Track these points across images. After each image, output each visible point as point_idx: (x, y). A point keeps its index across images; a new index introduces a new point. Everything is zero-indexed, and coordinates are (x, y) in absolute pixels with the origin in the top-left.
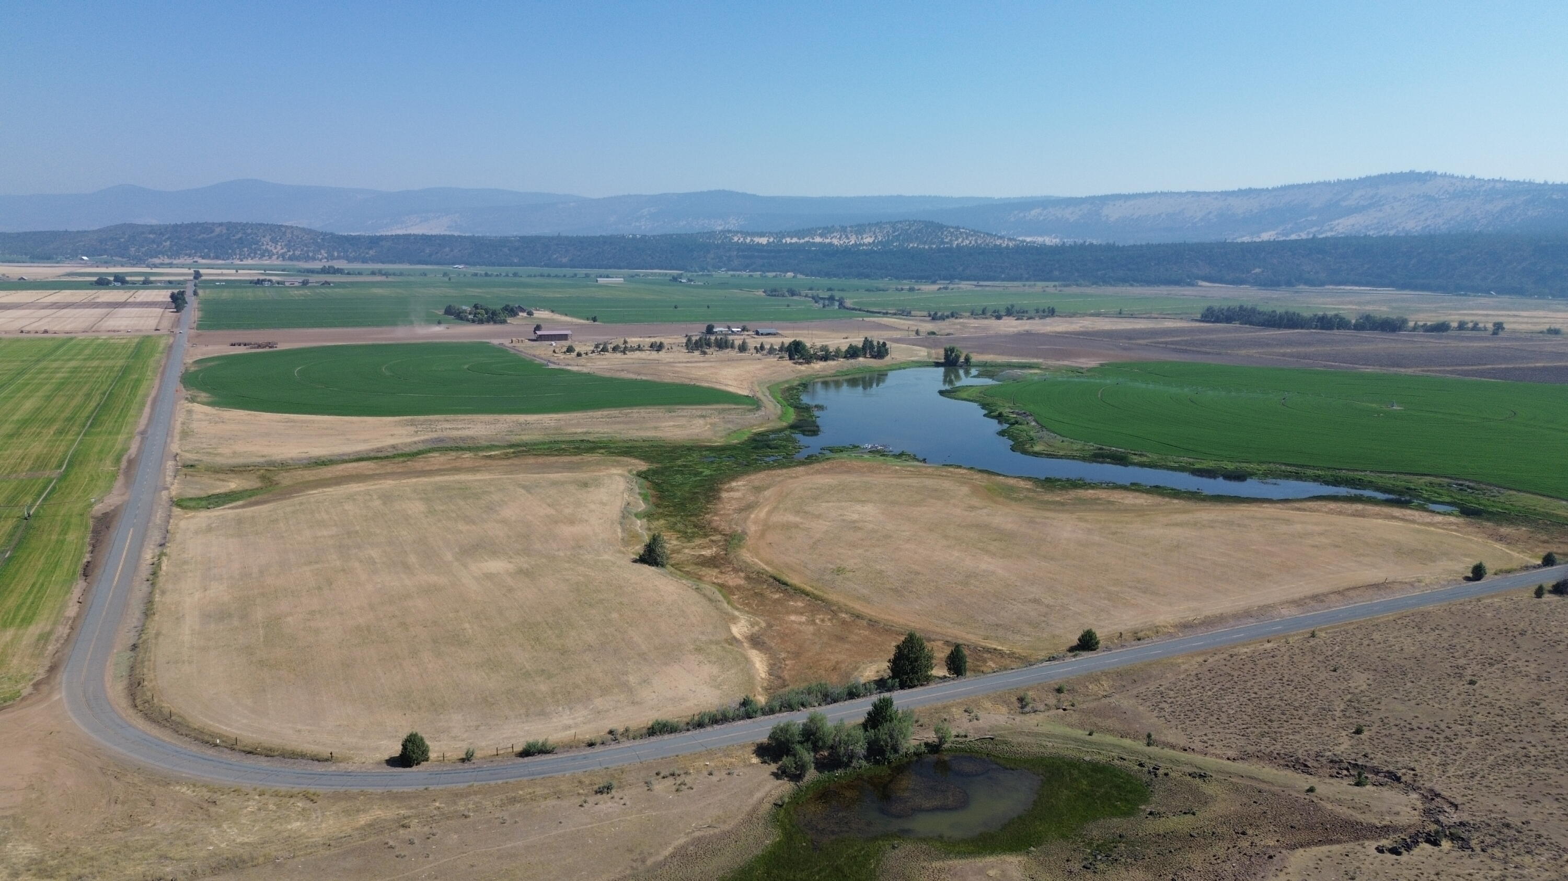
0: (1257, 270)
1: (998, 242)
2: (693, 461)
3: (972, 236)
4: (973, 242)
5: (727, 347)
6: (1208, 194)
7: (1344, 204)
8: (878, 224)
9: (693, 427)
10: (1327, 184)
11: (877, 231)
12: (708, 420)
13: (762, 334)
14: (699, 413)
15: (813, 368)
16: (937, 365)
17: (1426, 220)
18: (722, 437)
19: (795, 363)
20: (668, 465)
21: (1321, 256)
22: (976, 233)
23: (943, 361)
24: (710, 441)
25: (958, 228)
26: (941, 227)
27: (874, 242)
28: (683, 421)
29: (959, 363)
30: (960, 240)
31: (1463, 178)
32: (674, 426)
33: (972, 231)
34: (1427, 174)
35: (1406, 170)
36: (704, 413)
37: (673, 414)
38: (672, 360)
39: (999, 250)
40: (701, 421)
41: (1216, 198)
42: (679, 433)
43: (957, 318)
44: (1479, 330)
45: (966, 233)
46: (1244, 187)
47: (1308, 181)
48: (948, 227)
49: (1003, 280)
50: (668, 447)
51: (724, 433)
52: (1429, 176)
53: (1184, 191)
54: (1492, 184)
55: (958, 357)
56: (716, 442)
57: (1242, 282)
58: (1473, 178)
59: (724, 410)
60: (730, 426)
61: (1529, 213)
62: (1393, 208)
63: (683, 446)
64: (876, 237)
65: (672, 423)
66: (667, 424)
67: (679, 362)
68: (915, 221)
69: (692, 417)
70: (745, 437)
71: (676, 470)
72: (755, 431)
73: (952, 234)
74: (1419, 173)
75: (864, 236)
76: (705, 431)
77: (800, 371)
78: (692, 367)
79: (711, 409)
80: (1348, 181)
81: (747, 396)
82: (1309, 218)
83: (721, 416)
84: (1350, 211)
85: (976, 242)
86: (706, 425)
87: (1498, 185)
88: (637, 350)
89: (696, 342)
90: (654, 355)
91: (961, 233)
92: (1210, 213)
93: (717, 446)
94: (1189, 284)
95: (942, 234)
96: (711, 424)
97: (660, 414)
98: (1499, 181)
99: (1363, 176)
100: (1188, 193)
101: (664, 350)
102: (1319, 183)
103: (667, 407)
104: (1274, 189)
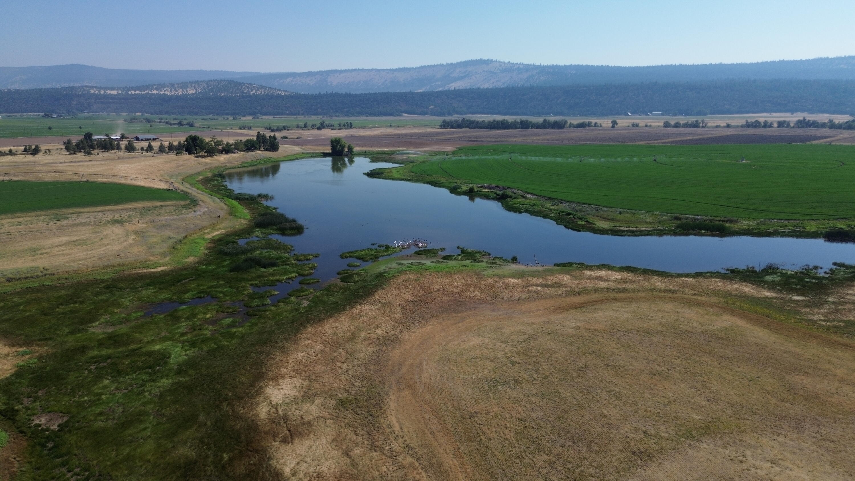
0: (432, 107)
1: (278, 92)
2: (127, 320)
3: (261, 89)
4: (263, 93)
5: (113, 148)
6: (384, 70)
7: (452, 76)
8: (197, 82)
9: (105, 241)
10: (442, 65)
11: (196, 86)
12: (129, 227)
13: (142, 140)
14: (109, 217)
15: (218, 160)
16: (325, 155)
17: (493, 83)
18: (164, 255)
19: (197, 157)
20: (71, 342)
21: (462, 99)
22: (263, 87)
23: (330, 151)
24: (145, 264)
25: (251, 84)
26: (240, 84)
27: (196, 92)
28: (85, 233)
29: (345, 152)
30: (254, 91)
31: (504, 63)
32: (69, 243)
33: (261, 86)
34: (488, 60)
35: (478, 58)
36: (117, 217)
37: (65, 222)
38: (51, 161)
39: (280, 97)
40: (118, 230)
41: (388, 73)
42: (82, 255)
44: (598, 126)
45: (257, 87)
46: (402, 66)
47: (433, 64)
48: (244, 84)
49: (288, 115)
50: (63, 287)
51: (165, 247)
52: (489, 62)
53: (370, 69)
54: (517, 66)
55: (343, 147)
56: (158, 265)
57: (425, 114)
58: (509, 62)
59: (147, 210)
60: (168, 233)
61: (541, 78)
62: (476, 77)
63: (96, 282)
64: (196, 90)
65: (64, 239)
66: (56, 241)
67: (61, 163)
68: (221, 80)
69: (98, 224)
70: (202, 250)
72: (209, 237)
73: (248, 87)
74: (485, 60)
75: (188, 89)
76: (131, 245)
77: (207, 164)
78: (79, 166)
79: (126, 209)
80: (452, 64)
81: (168, 190)
82: (437, 83)
83: (148, 219)
84: (455, 80)
85: (265, 92)
86: (127, 235)
87: (521, 66)
88: (7, 154)
89: (78, 145)
90: (29, 158)
91: (254, 87)
92: (386, 81)
93: (164, 274)
94: (398, 115)
95: (242, 87)
96: (135, 233)
97: (40, 224)
98: (520, 64)
99: (459, 61)
100: (373, 70)
101: (41, 154)
102: (437, 65)
103: (53, 211)
104: (416, 68)
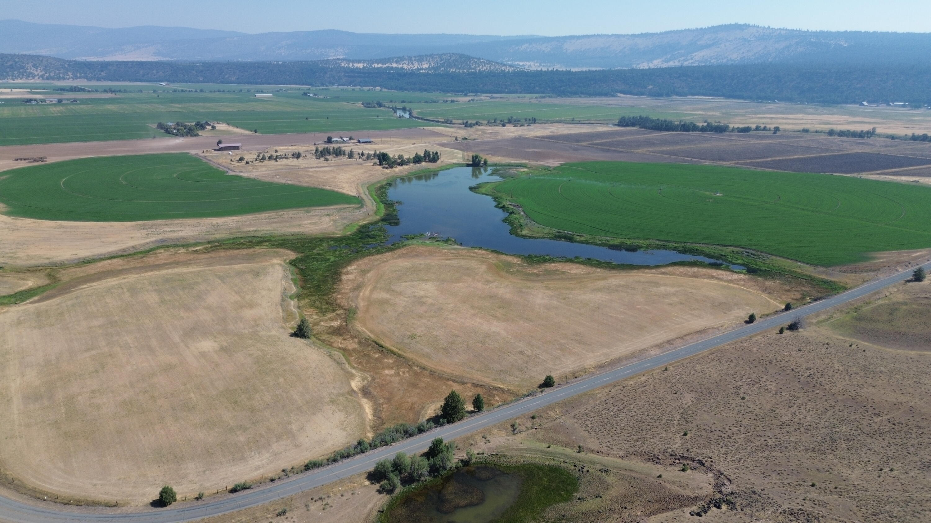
0: (651, 87)
1: (503, 68)
2: (323, 250)
3: (488, 64)
4: (488, 68)
5: (341, 155)
6: (624, 36)
7: (699, 43)
8: (432, 56)
9: (322, 223)
10: (690, 31)
11: (431, 60)
12: (332, 218)
13: (362, 142)
14: (326, 212)
15: (394, 171)
16: (468, 165)
17: (743, 53)
18: (340, 230)
19: (383, 168)
20: (308, 254)
21: (685, 78)
22: (490, 62)
23: (471, 163)
24: (333, 234)
25: (479, 59)
26: (469, 58)
27: (429, 67)
28: (316, 219)
29: (481, 165)
30: (481, 67)
31: (764, 28)
32: (310, 223)
33: (488, 60)
34: (745, 25)
35: (733, 23)
36: (329, 213)
37: (310, 214)
38: (306, 166)
39: (504, 75)
40: (327, 219)
41: (629, 39)
42: (314, 228)
43: (479, 125)
44: (767, 130)
45: (484, 63)
46: (644, 32)
47: (679, 29)
48: (473, 58)
49: (507, 93)
50: (308, 239)
51: (342, 227)
52: (746, 26)
53: (610, 34)
54: (779, 32)
55: (480, 161)
56: (337, 234)
57: (642, 94)
58: (769, 28)
59: (341, 209)
60: (345, 221)
61: (798, 50)
62: (725, 46)
63: (317, 238)
64: (430, 64)
65: (309, 222)
66: (306, 222)
67: (311, 168)
68: (453, 54)
69: (321, 216)
70: (355, 229)
71: (313, 258)
72: (360, 224)
73: (476, 62)
74: (740, 25)
75: (423, 63)
76: (330, 226)
77: (387, 174)
78: (320, 171)
79: (333, 209)
80: (701, 29)
81: (355, 197)
82: (680, 52)
83: (340, 214)
84: (702, 48)
85: (490, 68)
86: (330, 222)
87: (783, 32)
88: (284, 158)
89: (321, 152)
90: (295, 162)
91: (481, 62)
92: (625, 48)
93: (338, 237)
94: (613, 96)
95: (470, 62)
96: (333, 220)
97: (302, 215)
98: (783, 29)
99: (710, 26)
100: (613, 35)
101: (301, 158)
102: (686, 30)
103: (306, 209)
104: (661, 33)
